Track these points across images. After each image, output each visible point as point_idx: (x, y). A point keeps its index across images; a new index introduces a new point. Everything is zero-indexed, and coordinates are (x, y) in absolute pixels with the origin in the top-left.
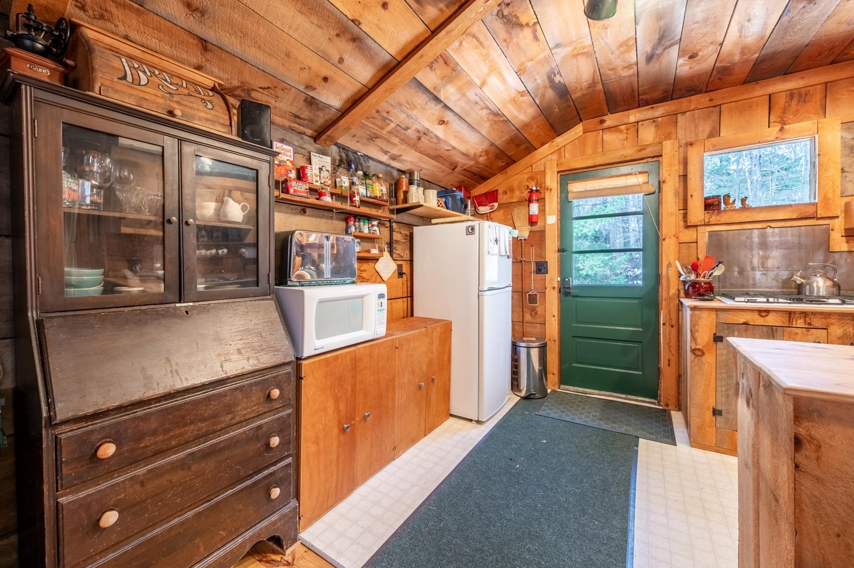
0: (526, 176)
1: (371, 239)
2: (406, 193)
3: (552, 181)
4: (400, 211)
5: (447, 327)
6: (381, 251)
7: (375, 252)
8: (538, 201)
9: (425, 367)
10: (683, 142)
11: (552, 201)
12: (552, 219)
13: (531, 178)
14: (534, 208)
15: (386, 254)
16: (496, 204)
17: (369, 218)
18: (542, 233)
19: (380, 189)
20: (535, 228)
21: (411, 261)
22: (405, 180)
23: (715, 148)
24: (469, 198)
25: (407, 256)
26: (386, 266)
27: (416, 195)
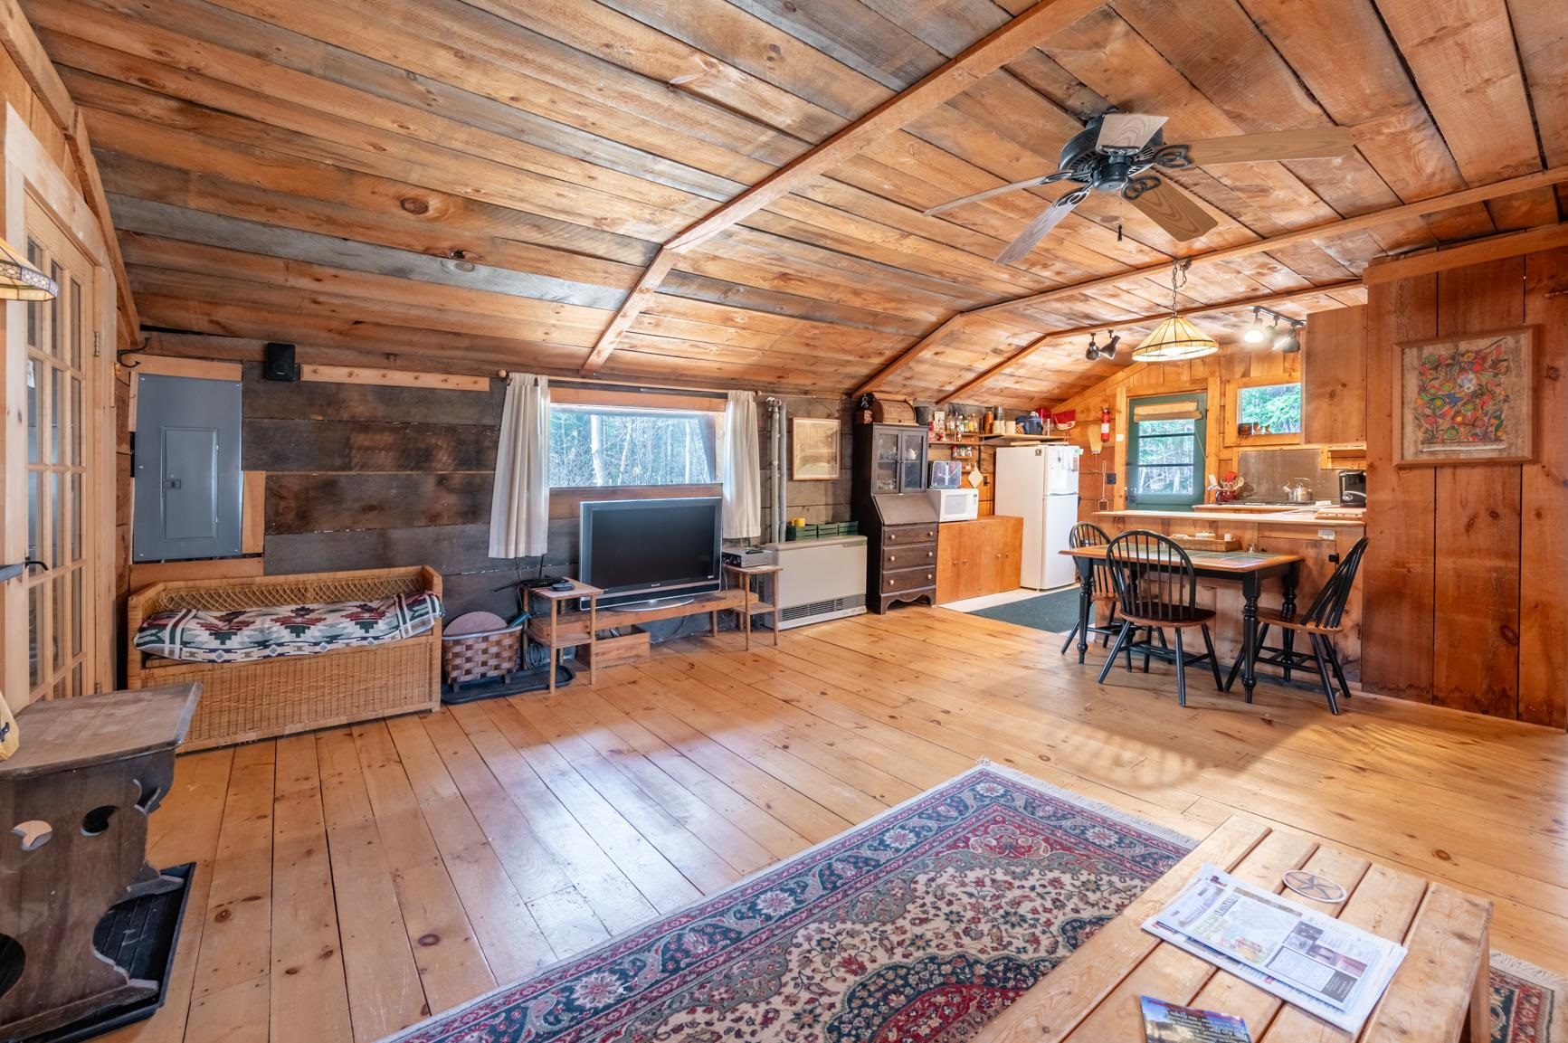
0: (1100, 399)
1: (965, 460)
2: (992, 425)
3: (1122, 403)
4: (986, 438)
5: (1019, 522)
6: (973, 467)
7: (968, 468)
8: (1109, 421)
9: (1001, 546)
10: (1224, 379)
11: (1121, 420)
12: (1120, 438)
13: (1105, 401)
14: (1105, 428)
15: (976, 469)
16: (1073, 423)
17: (965, 446)
18: (1112, 449)
19: (973, 425)
20: (1107, 444)
21: (994, 473)
22: (991, 416)
23: (1246, 386)
24: (1049, 416)
25: (991, 469)
26: (976, 477)
27: (1000, 428)
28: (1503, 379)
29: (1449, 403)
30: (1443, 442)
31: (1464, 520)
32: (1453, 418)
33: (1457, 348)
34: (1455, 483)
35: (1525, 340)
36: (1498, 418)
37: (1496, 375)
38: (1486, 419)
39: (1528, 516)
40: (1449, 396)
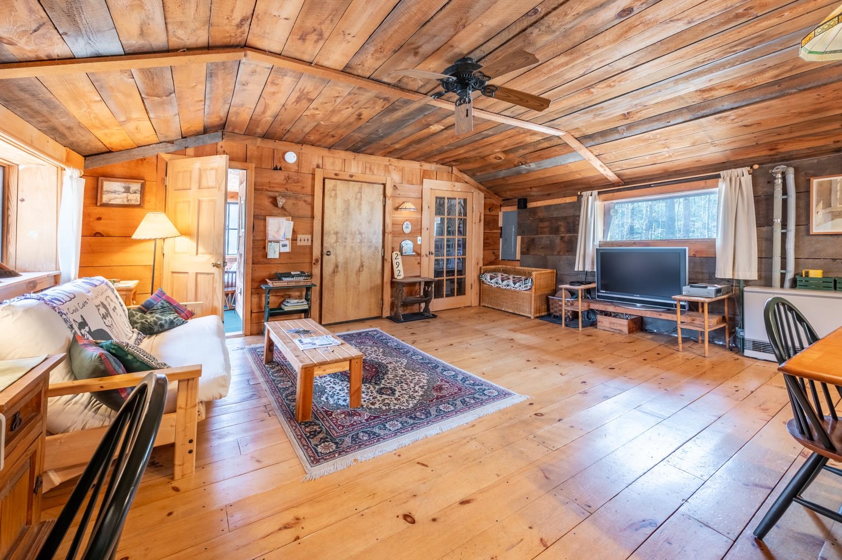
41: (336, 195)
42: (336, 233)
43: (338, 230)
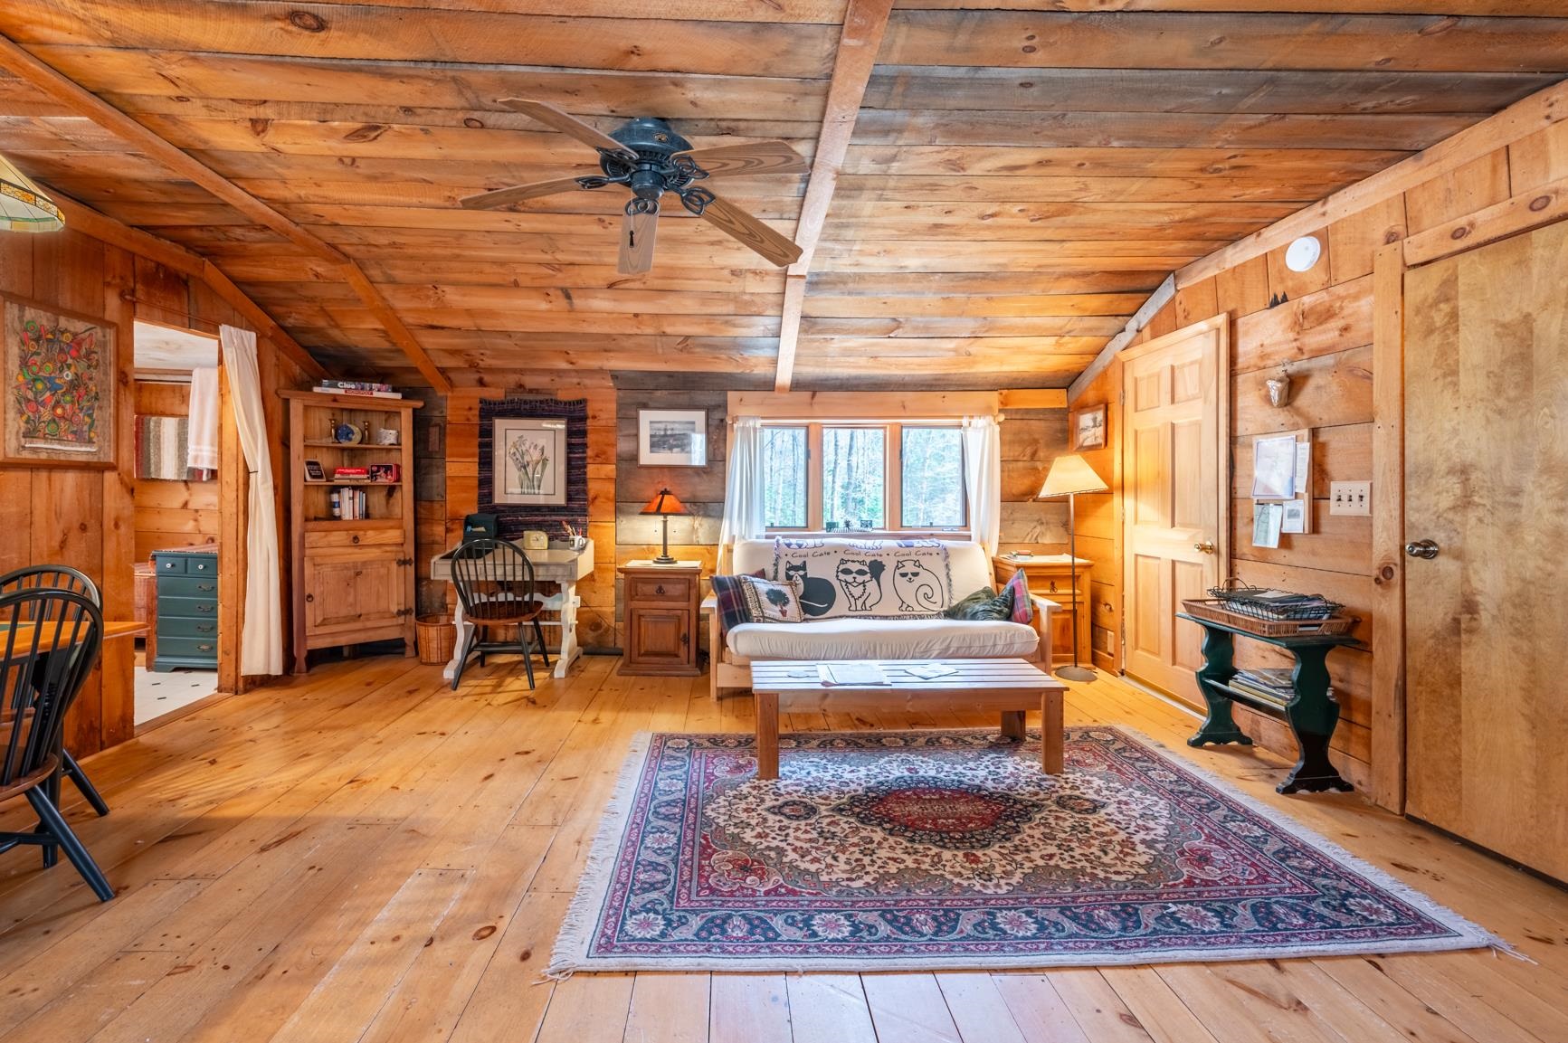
28: (94, 373)
29: (50, 389)
30: (45, 438)
31: (58, 537)
32: (54, 408)
33: (57, 321)
34: (50, 489)
35: (110, 335)
36: (90, 416)
37: (89, 367)
38: (81, 415)
39: (108, 523)
40: (49, 379)
41: (1454, 315)
42: (1464, 472)
43: (1470, 456)
